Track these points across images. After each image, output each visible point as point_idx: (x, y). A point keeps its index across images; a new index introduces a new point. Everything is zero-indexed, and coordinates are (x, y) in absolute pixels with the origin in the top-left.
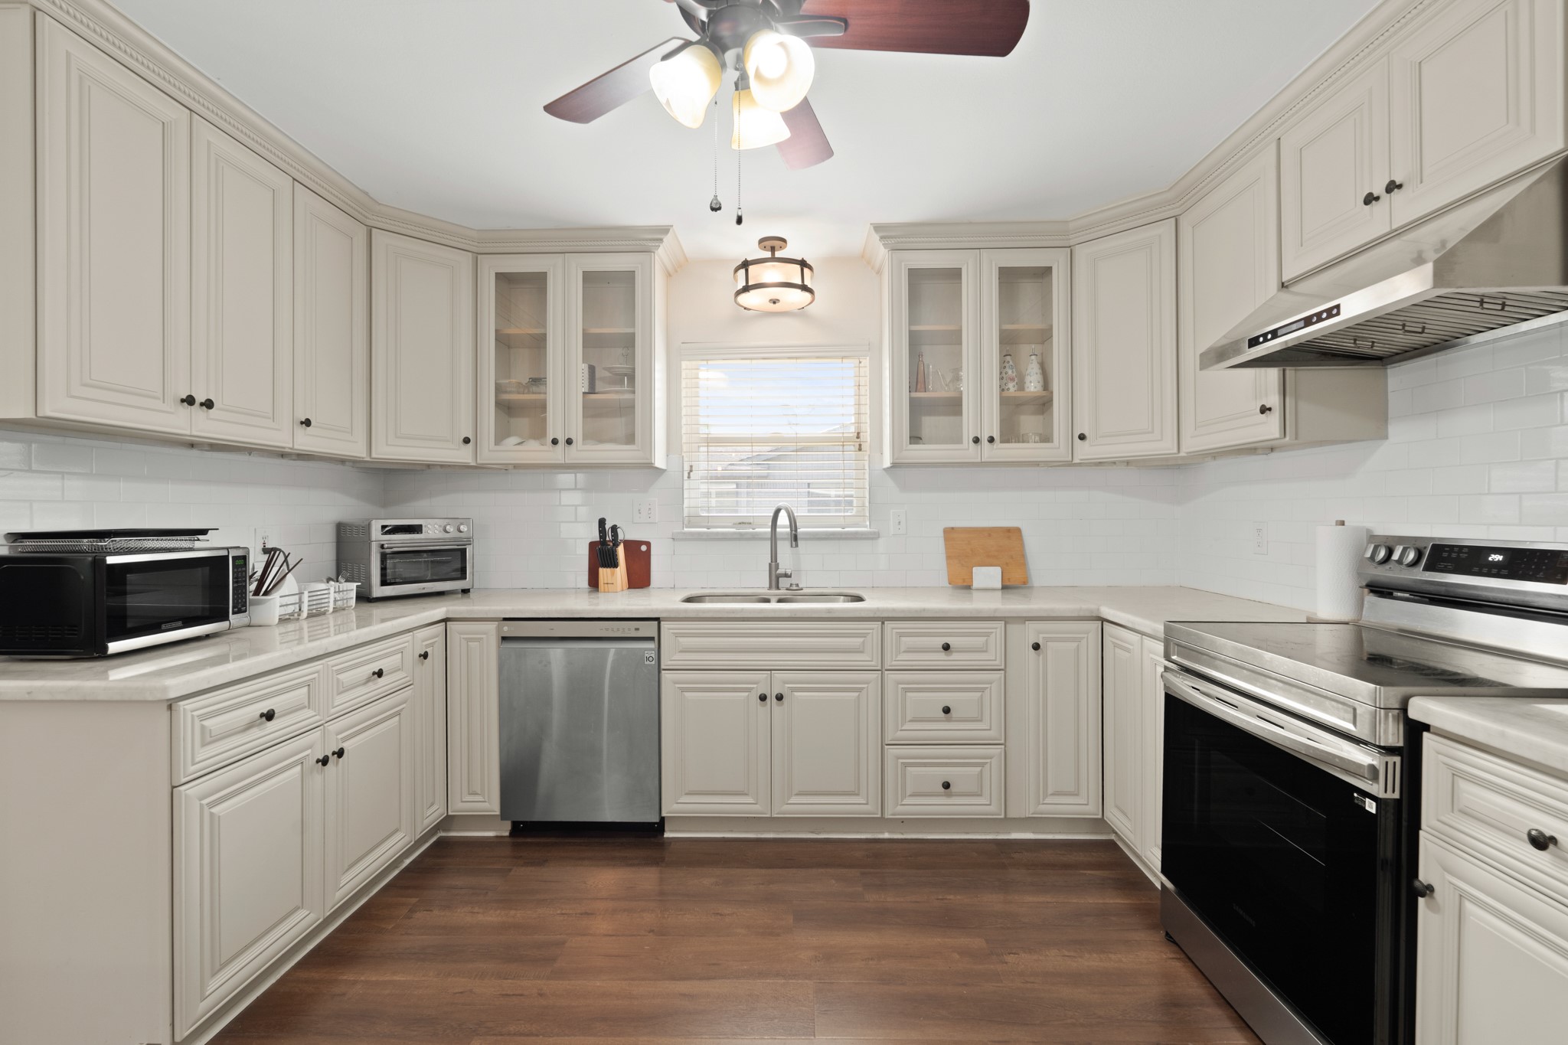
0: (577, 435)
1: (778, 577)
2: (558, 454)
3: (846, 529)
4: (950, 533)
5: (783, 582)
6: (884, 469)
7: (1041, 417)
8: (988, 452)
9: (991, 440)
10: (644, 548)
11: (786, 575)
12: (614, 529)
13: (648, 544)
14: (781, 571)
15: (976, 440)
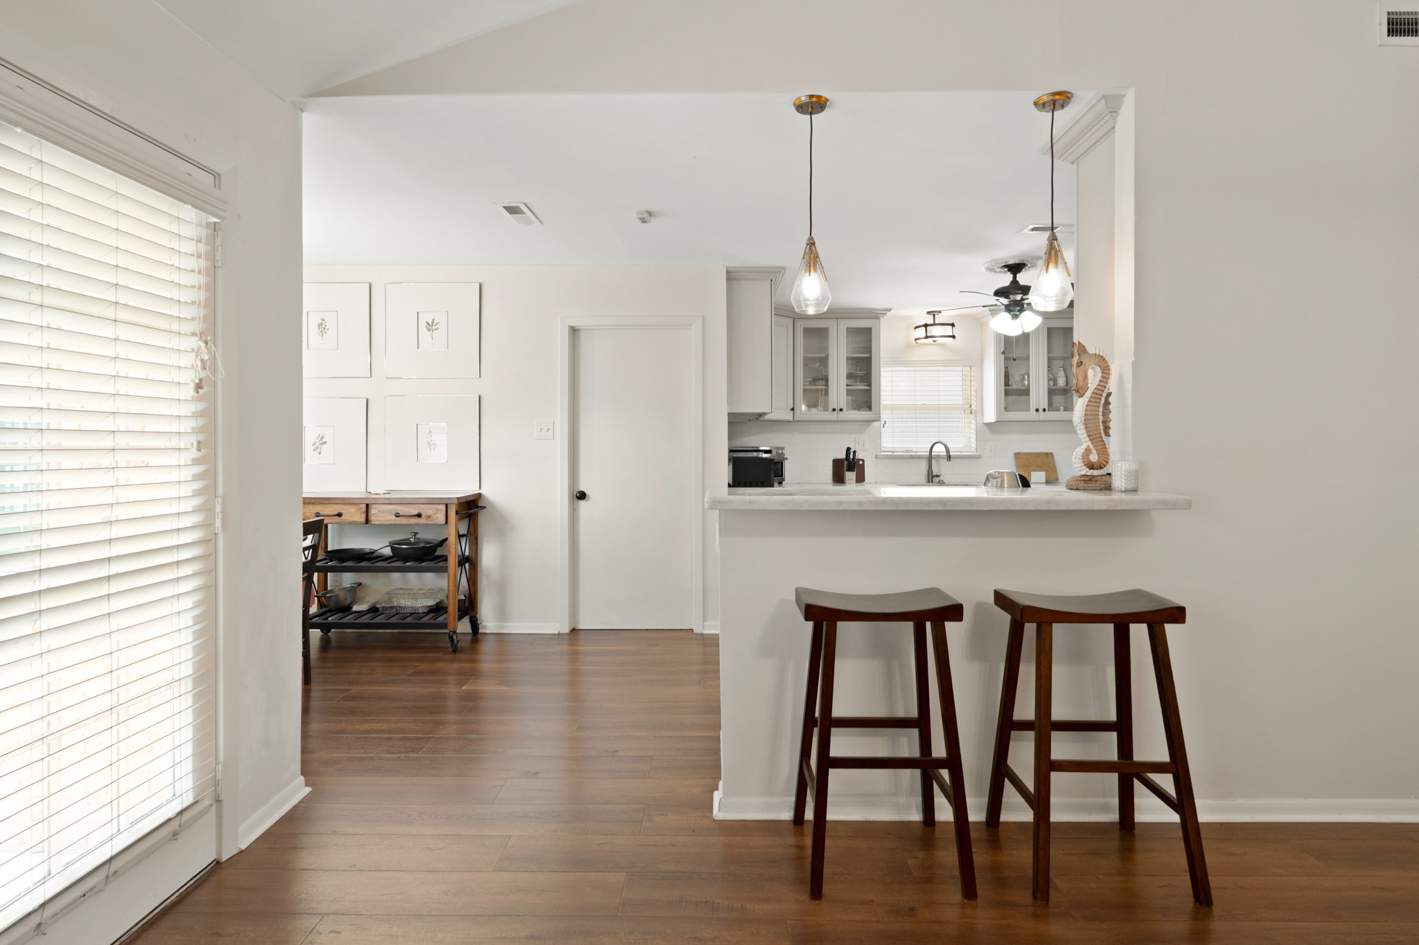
0: (844, 406)
1: (933, 476)
2: (834, 416)
3: (963, 454)
4: (1017, 455)
5: (935, 480)
6: (985, 424)
7: (1063, 397)
8: (1042, 416)
9: (1044, 410)
10: (861, 462)
11: (938, 476)
12: (855, 452)
13: (863, 461)
14: (934, 473)
15: (1037, 410)
